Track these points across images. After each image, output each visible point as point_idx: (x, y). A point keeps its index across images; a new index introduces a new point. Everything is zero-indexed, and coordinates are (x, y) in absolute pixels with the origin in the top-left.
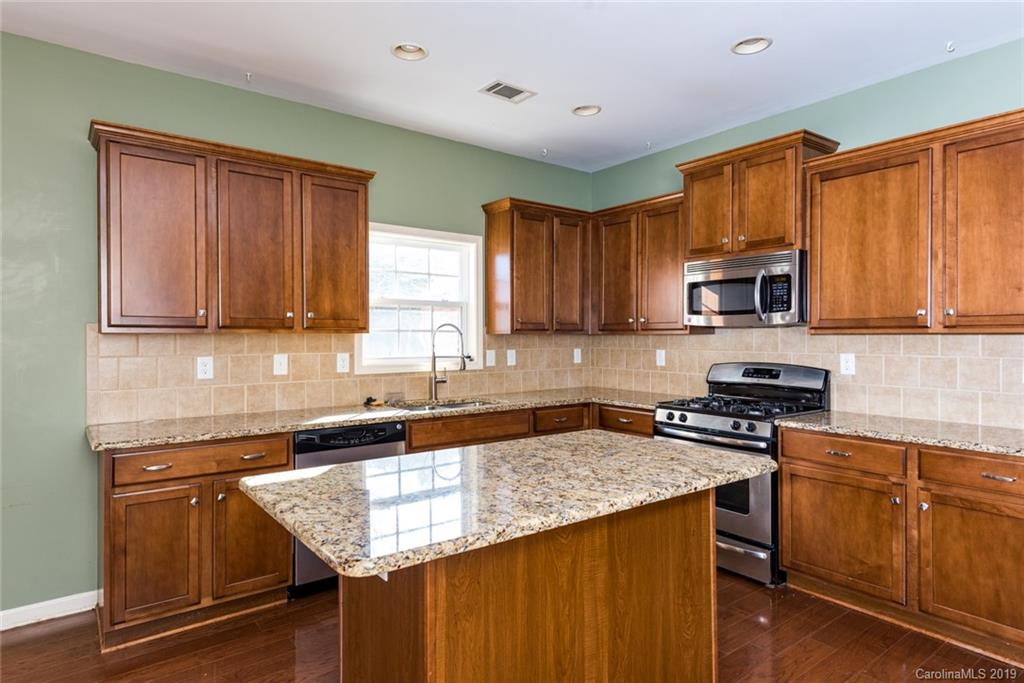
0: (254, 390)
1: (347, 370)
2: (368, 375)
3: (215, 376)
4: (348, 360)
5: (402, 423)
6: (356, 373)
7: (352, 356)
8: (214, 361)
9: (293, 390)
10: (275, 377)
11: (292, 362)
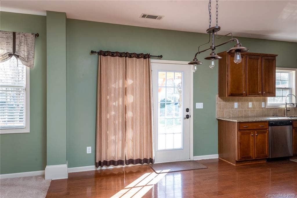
0: (245, 111)
1: (264, 107)
2: (269, 108)
3: (238, 107)
4: (264, 104)
5: (291, 120)
6: (266, 107)
7: (265, 103)
8: (238, 104)
9: (253, 111)
10: (249, 108)
11: (253, 104)
